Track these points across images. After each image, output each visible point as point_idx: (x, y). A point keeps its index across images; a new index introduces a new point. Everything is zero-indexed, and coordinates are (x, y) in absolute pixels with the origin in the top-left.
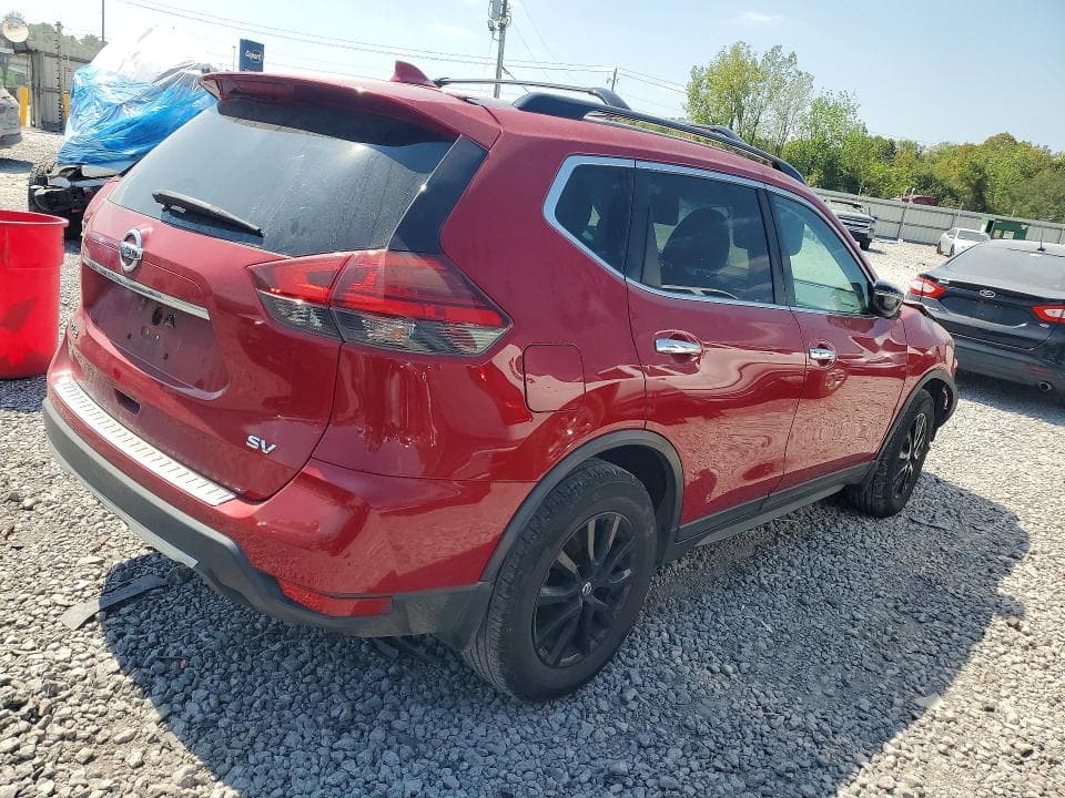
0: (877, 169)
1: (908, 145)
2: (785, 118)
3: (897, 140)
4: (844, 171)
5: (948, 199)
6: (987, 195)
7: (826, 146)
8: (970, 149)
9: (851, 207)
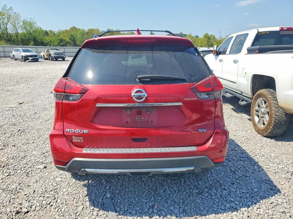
0: (47, 39)
1: (51, 32)
2: (14, 26)
3: (47, 30)
4: (39, 40)
5: (68, 44)
6: (76, 42)
7: (31, 34)
8: (67, 31)
9: (56, 50)
